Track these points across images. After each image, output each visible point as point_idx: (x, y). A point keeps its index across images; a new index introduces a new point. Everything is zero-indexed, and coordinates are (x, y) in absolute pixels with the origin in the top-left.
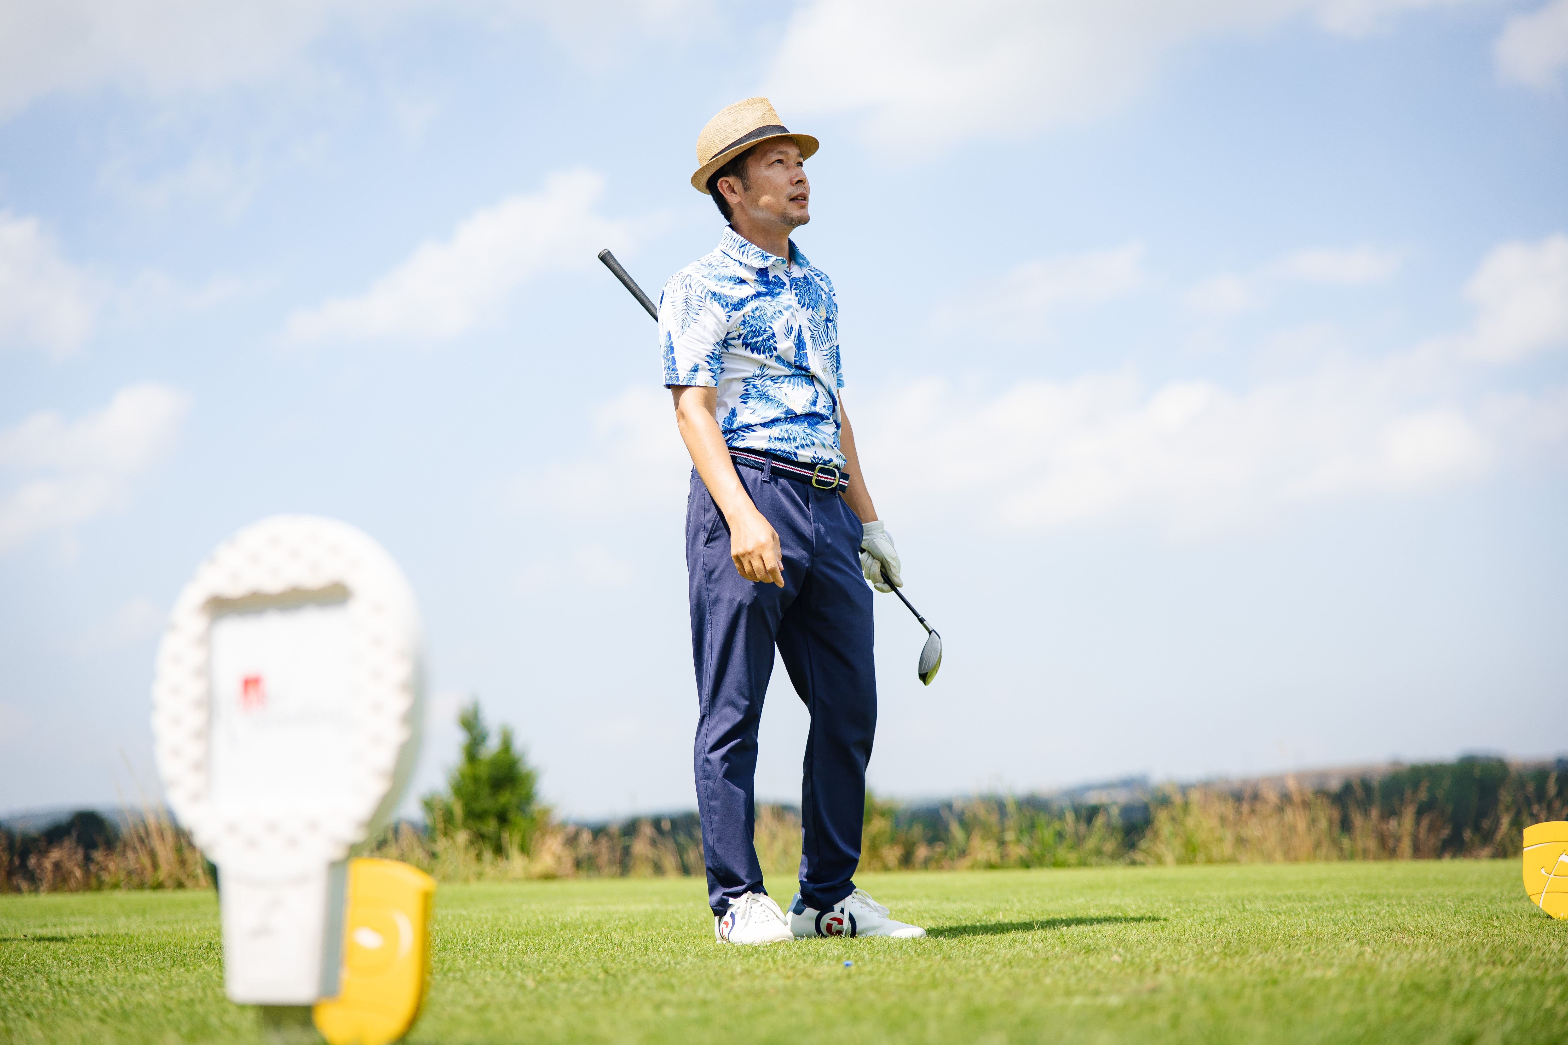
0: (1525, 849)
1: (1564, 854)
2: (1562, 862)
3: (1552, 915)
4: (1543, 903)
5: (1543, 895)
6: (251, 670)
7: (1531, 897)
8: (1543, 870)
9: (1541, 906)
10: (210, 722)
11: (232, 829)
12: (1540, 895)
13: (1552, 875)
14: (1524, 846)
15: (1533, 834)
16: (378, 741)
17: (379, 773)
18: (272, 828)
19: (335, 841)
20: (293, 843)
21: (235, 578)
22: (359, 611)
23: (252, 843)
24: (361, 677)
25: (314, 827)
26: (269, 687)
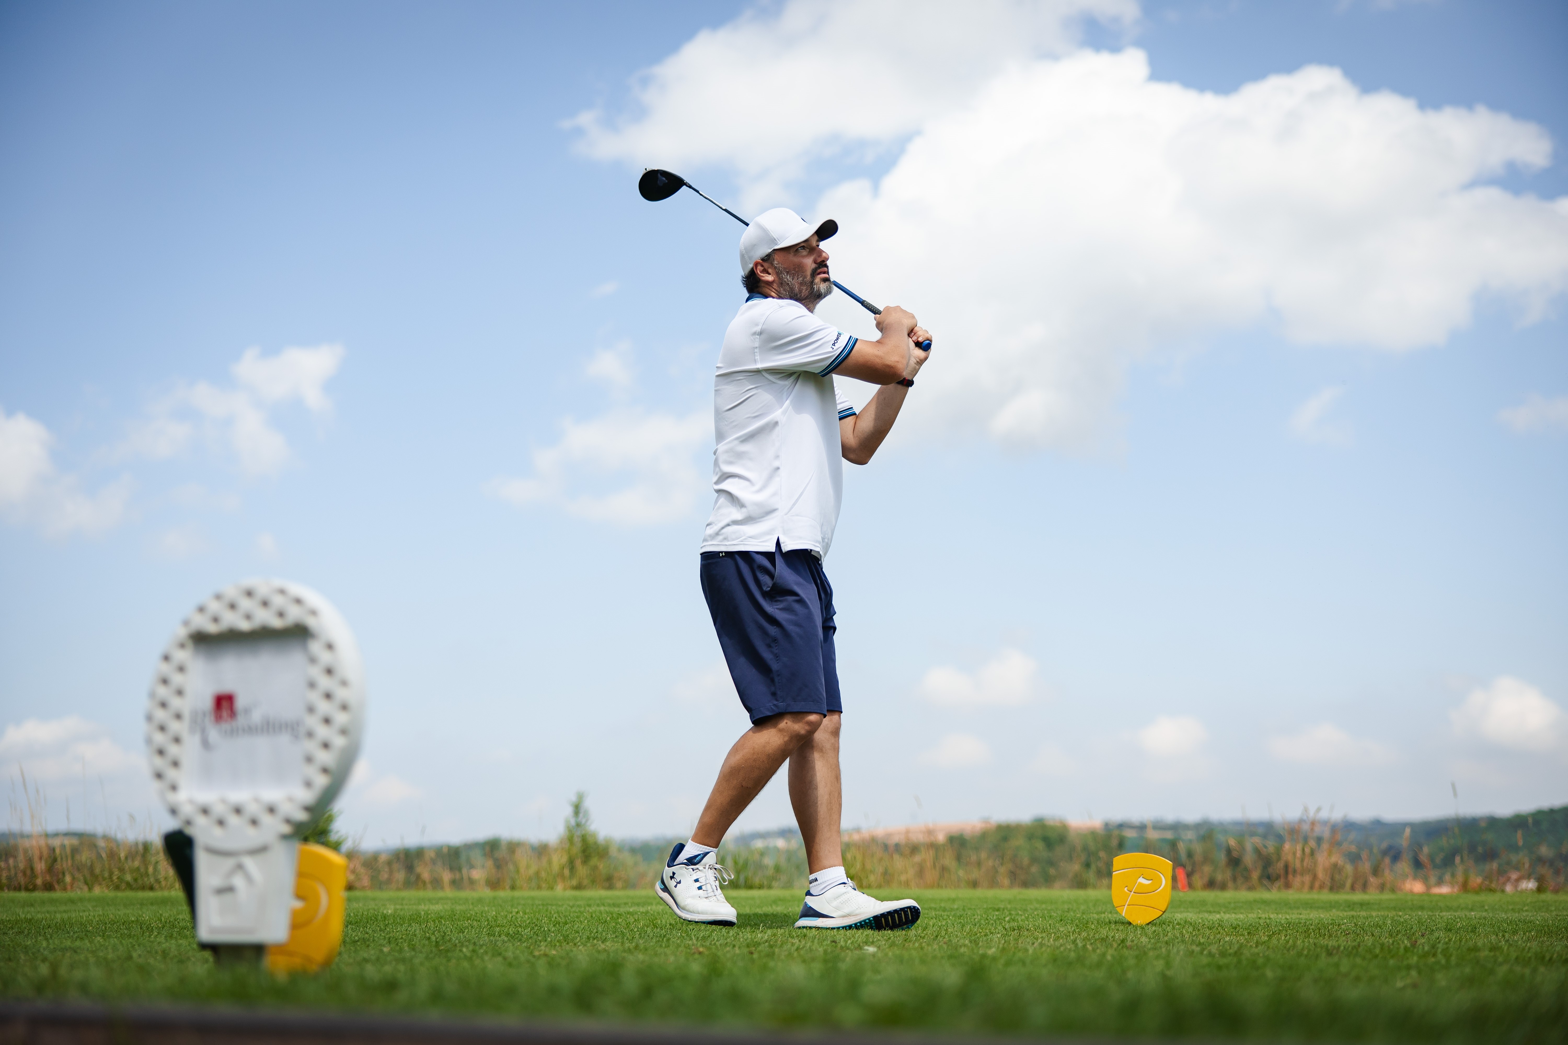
0: (1114, 873)
1: (1141, 877)
2: (1140, 883)
3: (1132, 922)
4: (1125, 913)
5: (1126, 906)
6: (224, 690)
7: (1116, 909)
9: (1123, 915)
11: (205, 811)
12: (1123, 907)
13: (1132, 893)
14: (1114, 870)
15: (1119, 861)
16: (326, 745)
17: (325, 770)
18: (238, 811)
19: (288, 821)
20: (254, 822)
21: (216, 620)
22: (315, 647)
23: (221, 823)
24: (315, 697)
25: (271, 810)
26: (240, 703)
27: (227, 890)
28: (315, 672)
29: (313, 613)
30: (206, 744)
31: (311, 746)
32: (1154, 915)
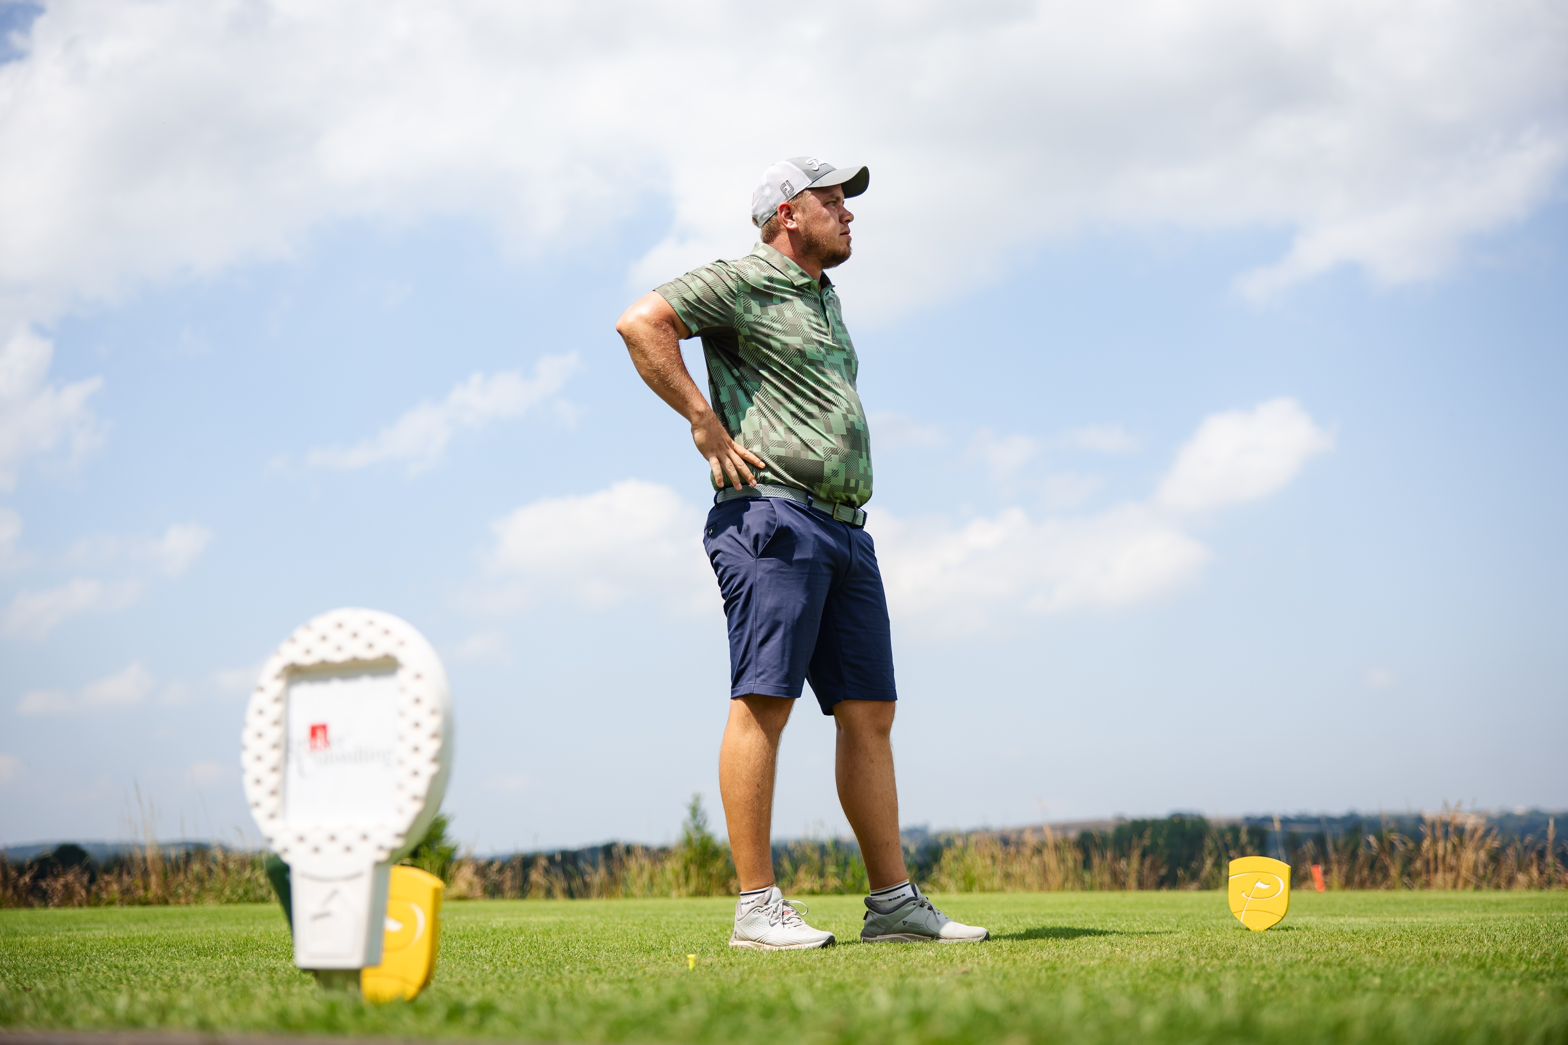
0: (1230, 878)
1: (1259, 882)
2: (1257, 888)
3: (1250, 928)
4: (1243, 919)
5: (1243, 912)
6: (318, 720)
7: (1234, 914)
9: (1241, 921)
10: (286, 758)
11: (301, 839)
12: (1241, 912)
13: (1250, 898)
14: (1230, 875)
15: (1237, 866)
16: (416, 773)
17: (415, 798)
18: (333, 838)
19: (381, 848)
20: (348, 849)
21: (308, 652)
22: (403, 676)
23: (316, 850)
24: (405, 726)
25: (365, 837)
26: (332, 732)
27: (324, 916)
28: (405, 701)
29: (402, 643)
30: (301, 772)
31: (404, 774)
32: (1272, 921)
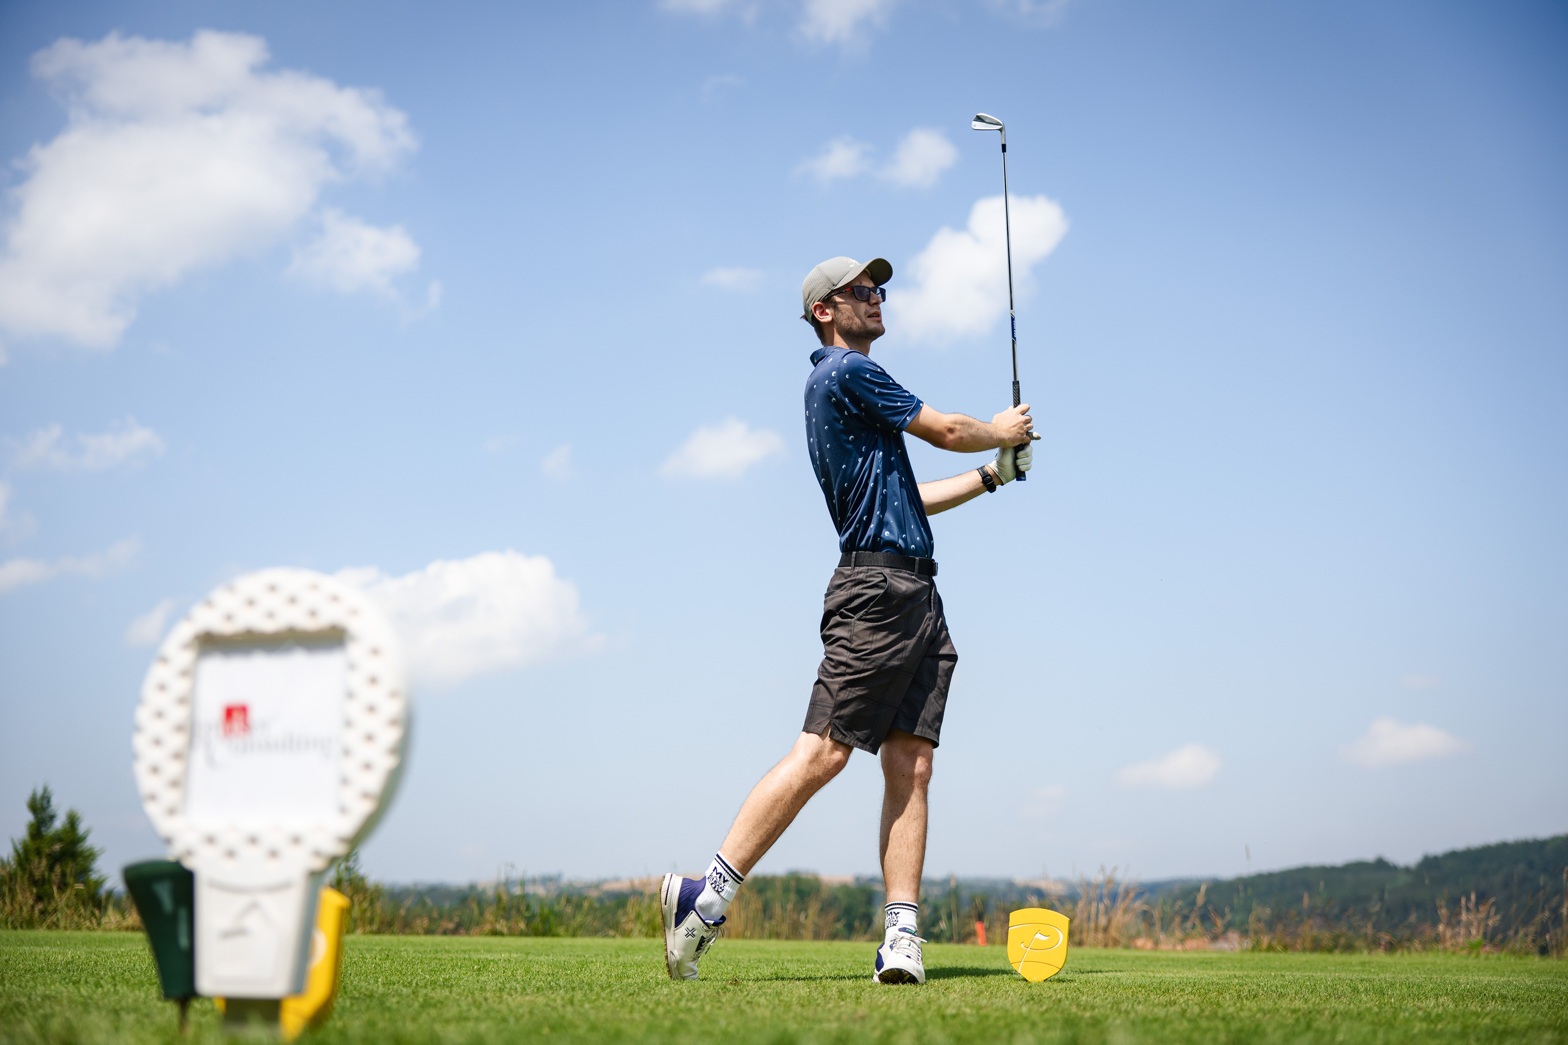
0: (1010, 928)
1: (1038, 933)
2: (1036, 938)
3: (1028, 979)
4: (1021, 970)
5: (1021, 963)
6: (236, 700)
7: (1012, 965)
8: (1022, 944)
9: (1019, 972)
10: (191, 743)
11: (211, 840)
12: (1019, 963)
13: (1029, 949)
14: (1010, 926)
15: (1018, 917)
16: (368, 766)
17: (366, 795)
18: (253, 840)
19: (317, 854)
20: (274, 854)
21: (229, 618)
22: (355, 651)
23: (230, 854)
24: (355, 709)
25: (296, 840)
26: (256, 715)
27: (236, 933)
28: (357, 681)
29: (354, 612)
30: (211, 761)
31: (351, 767)
32: (1050, 972)
